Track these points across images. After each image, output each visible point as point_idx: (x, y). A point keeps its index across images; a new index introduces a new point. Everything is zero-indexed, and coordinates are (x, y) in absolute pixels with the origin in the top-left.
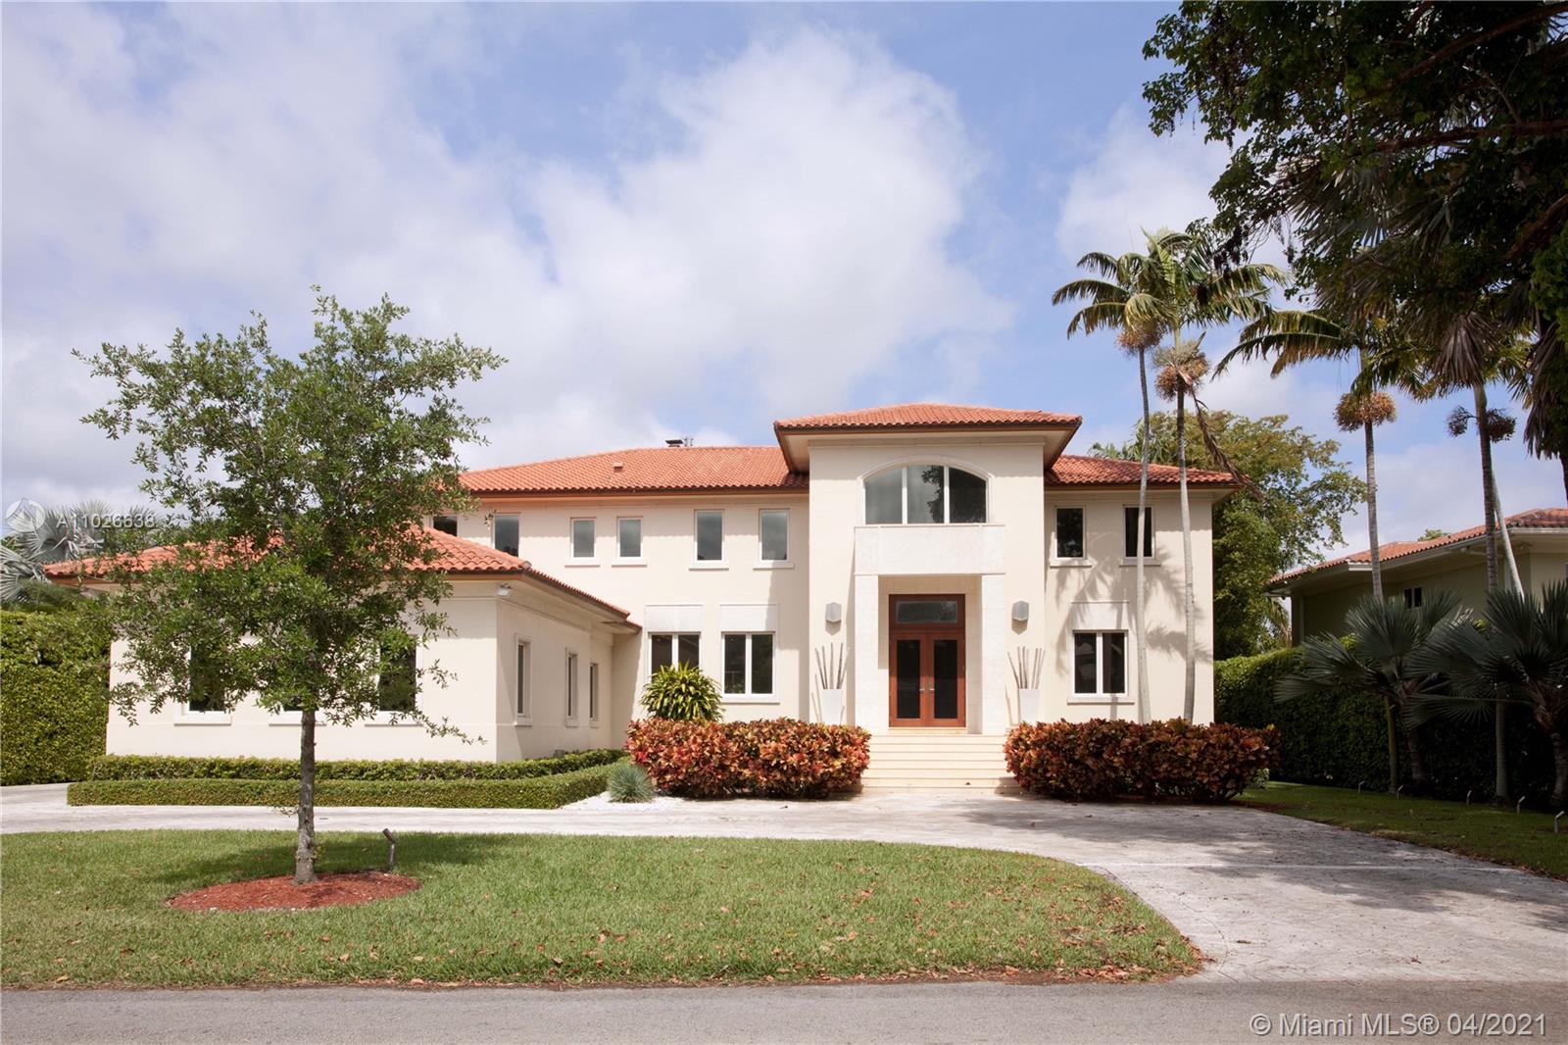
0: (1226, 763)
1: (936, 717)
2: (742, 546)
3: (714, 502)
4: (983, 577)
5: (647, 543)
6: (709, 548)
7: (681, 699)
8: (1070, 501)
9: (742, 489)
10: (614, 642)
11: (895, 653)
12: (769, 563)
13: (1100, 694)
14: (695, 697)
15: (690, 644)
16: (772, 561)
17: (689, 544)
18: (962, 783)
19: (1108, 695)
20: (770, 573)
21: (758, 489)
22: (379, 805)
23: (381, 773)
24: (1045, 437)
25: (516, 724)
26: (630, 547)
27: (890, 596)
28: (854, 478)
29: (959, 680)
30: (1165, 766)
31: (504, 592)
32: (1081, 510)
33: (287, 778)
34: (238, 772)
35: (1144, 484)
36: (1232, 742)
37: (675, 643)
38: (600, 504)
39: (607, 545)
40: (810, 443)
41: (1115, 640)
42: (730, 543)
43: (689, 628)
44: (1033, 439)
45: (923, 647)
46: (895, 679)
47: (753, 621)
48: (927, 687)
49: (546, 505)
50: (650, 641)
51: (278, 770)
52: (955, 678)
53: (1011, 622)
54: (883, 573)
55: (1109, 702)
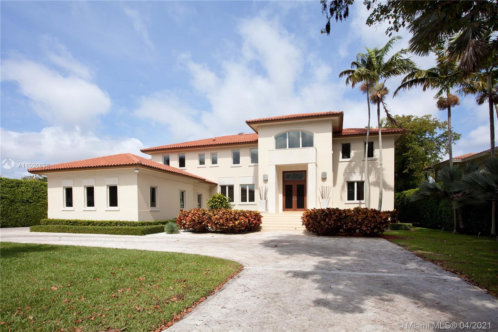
1: (297, 208)
2: (245, 159)
3: (237, 147)
4: (308, 164)
5: (219, 160)
6: (236, 160)
7: (216, 203)
8: (346, 141)
9: (243, 143)
11: (285, 188)
12: (253, 164)
13: (356, 201)
14: (220, 202)
15: (231, 188)
16: (254, 164)
17: (230, 160)
18: (294, 229)
19: (358, 201)
20: (253, 167)
21: (248, 143)
22: (96, 233)
23: (106, 224)
24: (332, 120)
25: (149, 210)
26: (214, 162)
27: (283, 172)
28: (271, 137)
29: (305, 197)
30: (350, 224)
31: (137, 171)
32: (350, 144)
33: (84, 225)
34: (73, 224)
35: (368, 134)
36: (375, 215)
37: (227, 188)
38: (206, 150)
39: (208, 161)
40: (258, 127)
41: (361, 184)
42: (242, 159)
43: (231, 184)
44: (328, 121)
45: (293, 187)
46: (285, 197)
47: (249, 181)
48: (295, 199)
49: (192, 151)
50: (220, 188)
51: (82, 223)
52: (304, 196)
53: (321, 178)
54: (277, 164)
55: (359, 203)
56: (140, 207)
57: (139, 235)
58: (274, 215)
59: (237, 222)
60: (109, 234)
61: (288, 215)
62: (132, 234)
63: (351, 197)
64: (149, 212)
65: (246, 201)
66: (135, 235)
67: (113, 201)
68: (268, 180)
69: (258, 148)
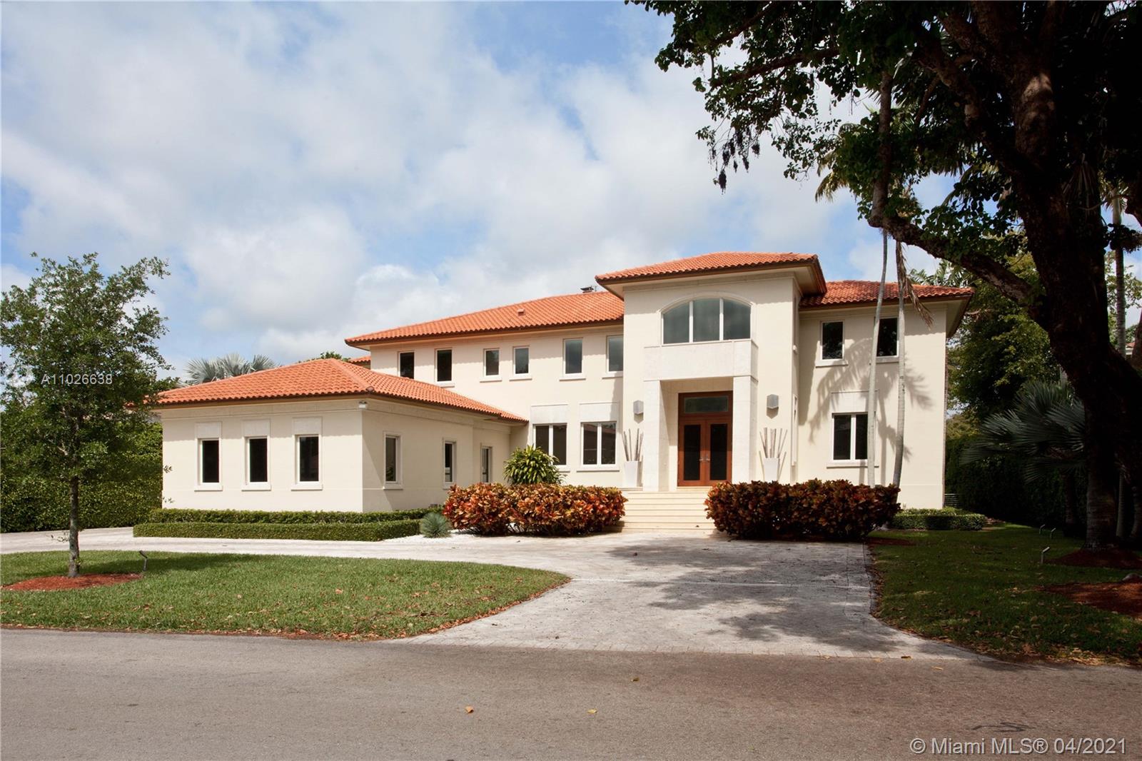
0: (840, 512)
1: (712, 478)
2: (595, 362)
3: (575, 333)
4: (735, 379)
5: (533, 363)
6: (574, 364)
7: (526, 469)
8: (832, 317)
9: (590, 323)
10: (511, 432)
11: (683, 434)
12: (613, 374)
13: (853, 460)
14: (534, 468)
15: (561, 430)
16: (615, 372)
17: (560, 363)
18: (693, 526)
19: (859, 461)
20: (613, 380)
21: (601, 322)
22: (281, 538)
23: (295, 519)
24: (795, 273)
25: (384, 488)
26: (522, 368)
27: (680, 395)
28: (656, 311)
29: (728, 452)
30: (796, 514)
31: (362, 406)
32: (842, 323)
33: (247, 522)
34: (222, 519)
35: (880, 301)
37: (551, 431)
38: (502, 339)
39: (507, 366)
40: (624, 288)
41: (862, 419)
42: (586, 360)
43: (559, 420)
44: (785, 275)
45: (703, 430)
46: (682, 453)
47: (602, 415)
48: (705, 458)
49: (468, 342)
50: (535, 430)
51: (242, 517)
52: (725, 452)
53: (766, 409)
54: (663, 379)
55: (859, 465)
56: (366, 483)
57: (371, 540)
58: (656, 496)
59: (569, 513)
60: (309, 539)
61: (689, 496)
62: (357, 539)
63: (841, 451)
64: (384, 493)
65: (595, 462)
66: (363, 540)
67: (309, 470)
68: (644, 415)
69: (623, 335)
